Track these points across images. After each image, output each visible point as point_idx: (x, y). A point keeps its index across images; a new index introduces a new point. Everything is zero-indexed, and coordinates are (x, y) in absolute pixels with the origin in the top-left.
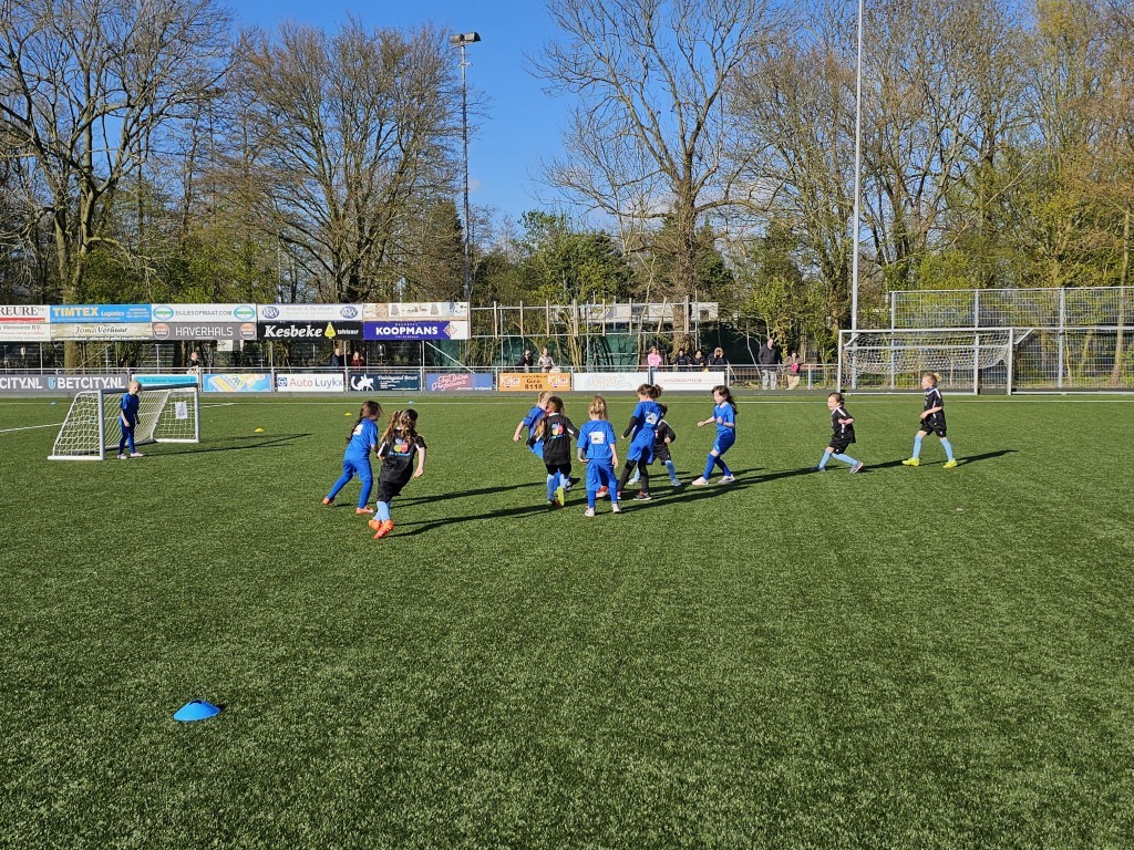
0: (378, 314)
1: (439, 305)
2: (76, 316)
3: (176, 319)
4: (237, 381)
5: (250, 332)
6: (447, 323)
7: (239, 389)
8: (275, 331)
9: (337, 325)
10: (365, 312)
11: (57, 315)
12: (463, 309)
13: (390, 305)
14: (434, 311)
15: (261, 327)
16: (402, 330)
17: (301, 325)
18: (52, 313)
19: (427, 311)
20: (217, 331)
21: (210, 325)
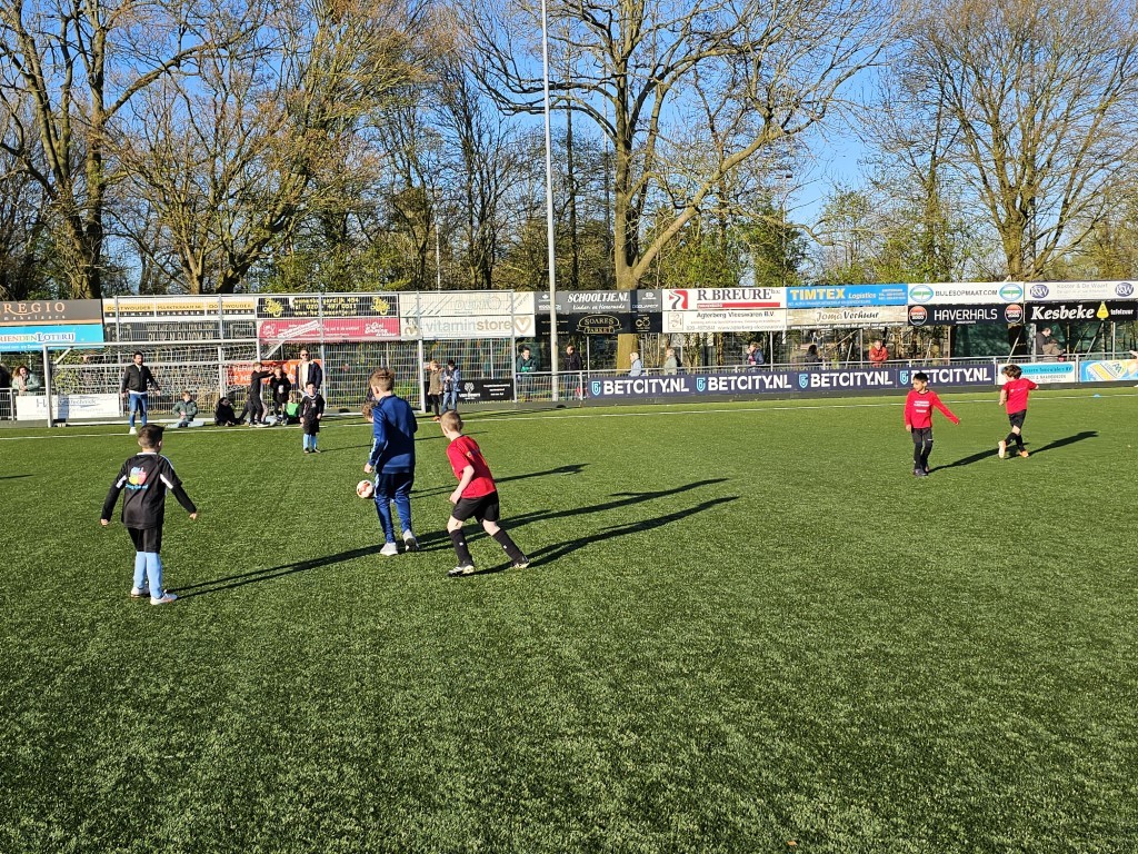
2: (818, 299)
3: (935, 300)
4: (1118, 368)
5: (1014, 313)
8: (1043, 313)
9: (1111, 305)
11: (795, 298)
15: (1029, 307)
17: (1071, 305)
18: (789, 296)
20: (984, 315)
21: (974, 307)
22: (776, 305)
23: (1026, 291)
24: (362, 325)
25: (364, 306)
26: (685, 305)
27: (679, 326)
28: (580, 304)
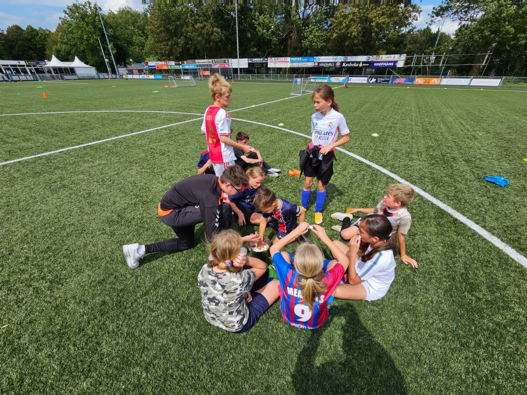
0: (376, 59)
1: (396, 55)
2: (296, 60)
3: (321, 61)
4: (338, 79)
5: (338, 64)
6: (397, 61)
7: (338, 81)
8: (345, 64)
9: (363, 63)
10: (373, 58)
11: (292, 60)
12: (404, 57)
13: (381, 56)
14: (394, 58)
15: (342, 63)
16: (382, 64)
17: (353, 62)
19: (392, 57)
20: (330, 65)
21: (328, 63)
22: (288, 61)
24: (225, 65)
25: (225, 61)
26: (272, 61)
27: (271, 66)
28: (255, 61)
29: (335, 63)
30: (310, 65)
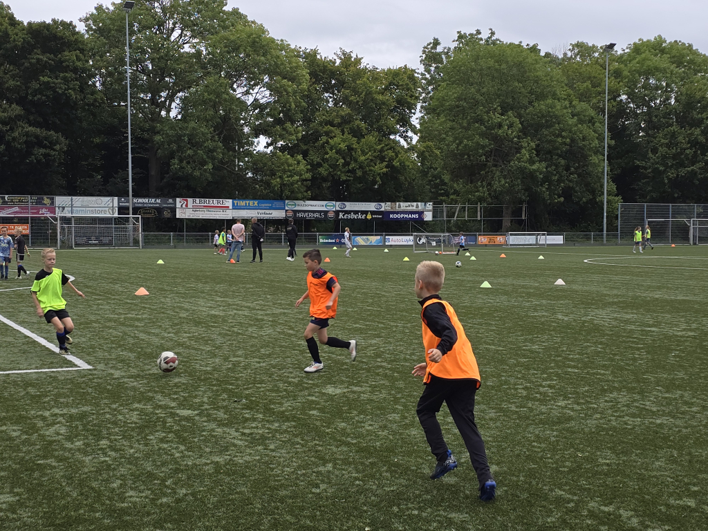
0: (392, 208)
1: (419, 204)
2: (246, 205)
4: (368, 239)
5: (331, 215)
6: (423, 212)
7: (369, 243)
8: (343, 216)
9: (373, 213)
10: (385, 207)
11: (236, 205)
12: (430, 206)
13: (397, 203)
14: (417, 206)
15: (337, 213)
16: (402, 215)
17: (356, 212)
18: (233, 204)
19: (413, 206)
20: (317, 215)
21: (314, 212)
22: (228, 207)
23: (337, 206)
24: (38, 209)
25: (39, 202)
26: (187, 205)
27: (183, 215)
28: (139, 203)
29: (326, 212)
30: (278, 214)
